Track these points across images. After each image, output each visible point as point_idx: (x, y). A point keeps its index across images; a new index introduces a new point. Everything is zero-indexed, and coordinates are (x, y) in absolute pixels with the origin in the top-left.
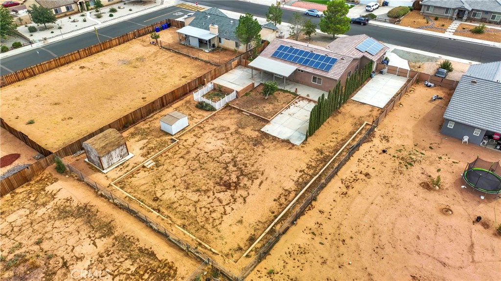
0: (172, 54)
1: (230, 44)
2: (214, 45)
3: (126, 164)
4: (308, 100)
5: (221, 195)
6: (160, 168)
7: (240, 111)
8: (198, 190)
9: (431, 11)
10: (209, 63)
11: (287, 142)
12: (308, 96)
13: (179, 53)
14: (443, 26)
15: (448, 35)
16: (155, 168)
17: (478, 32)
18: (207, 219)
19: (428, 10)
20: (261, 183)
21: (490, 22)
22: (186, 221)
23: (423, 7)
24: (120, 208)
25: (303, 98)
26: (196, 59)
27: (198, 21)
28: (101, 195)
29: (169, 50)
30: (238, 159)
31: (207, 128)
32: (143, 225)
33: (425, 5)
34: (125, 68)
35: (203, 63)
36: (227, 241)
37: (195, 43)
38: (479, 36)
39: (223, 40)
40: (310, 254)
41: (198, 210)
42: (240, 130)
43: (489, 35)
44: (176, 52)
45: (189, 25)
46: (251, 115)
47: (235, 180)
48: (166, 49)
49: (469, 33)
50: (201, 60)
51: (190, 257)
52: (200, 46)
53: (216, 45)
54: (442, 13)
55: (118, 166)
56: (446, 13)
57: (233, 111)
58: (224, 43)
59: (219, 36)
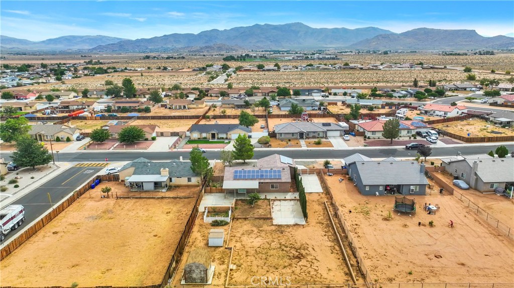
1: (184, 181)
4: (278, 200)
7: (245, 219)
9: (283, 136)
10: (177, 198)
12: (276, 198)
13: (141, 198)
14: (297, 143)
15: (304, 148)
17: (319, 143)
19: (281, 136)
21: (318, 138)
23: (277, 135)
25: (274, 200)
26: (162, 198)
27: (140, 170)
29: (128, 198)
33: (279, 133)
35: (172, 199)
39: (173, 179)
42: (261, 229)
43: (325, 144)
44: (136, 198)
46: (256, 218)
48: (124, 198)
49: (315, 145)
50: (168, 198)
52: (156, 189)
53: (168, 185)
54: (290, 136)
56: (293, 136)
57: (240, 221)
58: (176, 181)
59: (170, 177)
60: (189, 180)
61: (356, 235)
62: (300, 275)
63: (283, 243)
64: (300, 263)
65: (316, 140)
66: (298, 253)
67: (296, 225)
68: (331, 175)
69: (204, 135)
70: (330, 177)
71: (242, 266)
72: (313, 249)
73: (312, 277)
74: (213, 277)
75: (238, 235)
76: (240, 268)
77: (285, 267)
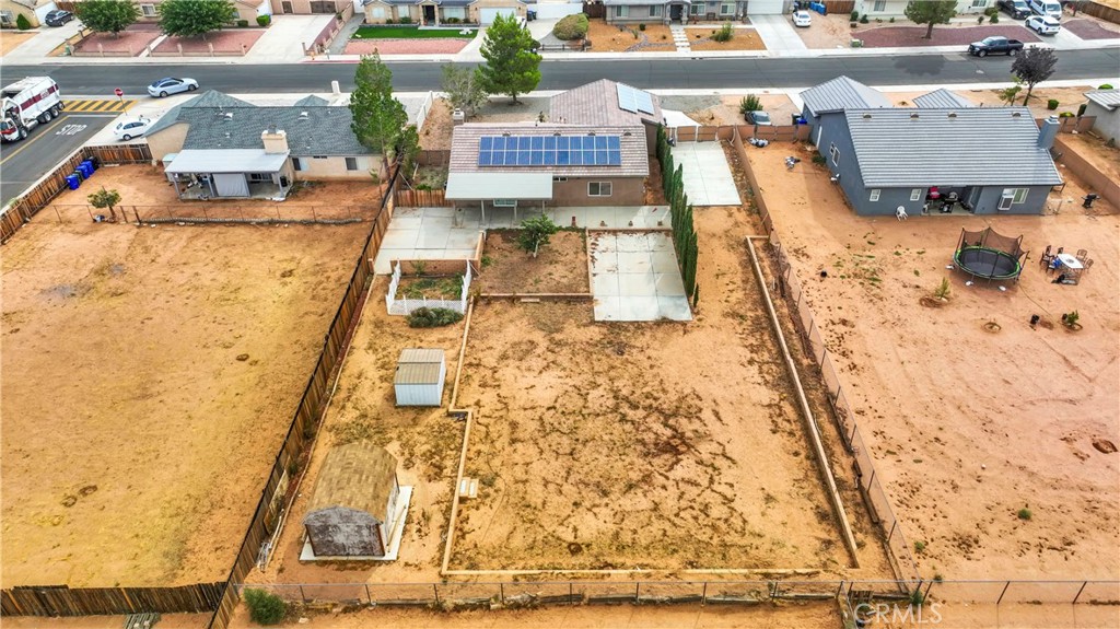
0: (190, 231)
1: (334, 167)
2: (284, 182)
4: (609, 232)
5: (681, 472)
7: (513, 300)
9: (624, 16)
10: (316, 222)
11: (667, 322)
12: (603, 224)
13: (207, 223)
14: (664, 38)
15: (684, 52)
17: (724, 38)
19: (619, 14)
21: (722, 19)
23: (609, 11)
25: (599, 233)
26: (272, 223)
27: (204, 131)
29: (172, 222)
33: (613, 7)
35: (302, 228)
38: (730, 44)
42: (558, 336)
43: (742, 40)
44: (197, 223)
46: (542, 298)
48: (160, 223)
49: (713, 42)
50: (290, 222)
52: (251, 192)
53: (291, 179)
54: (644, 15)
55: (405, 529)
56: (652, 14)
57: (497, 306)
58: (311, 168)
59: (295, 155)
60: (351, 164)
61: (846, 362)
62: (677, 521)
63: (625, 392)
64: (679, 472)
65: (719, 27)
66: (669, 432)
67: (663, 322)
68: (763, 146)
69: (403, 11)
70: (760, 151)
71: (499, 483)
72: (717, 414)
73: (714, 527)
74: (405, 531)
75: (490, 360)
76: (490, 490)
77: (630, 487)
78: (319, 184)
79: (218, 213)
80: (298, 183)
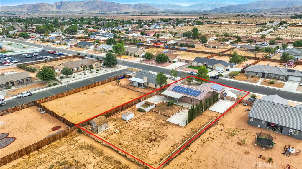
1: (153, 86)
2: (145, 86)
3: (107, 131)
5: (148, 144)
6: (122, 133)
7: (157, 113)
8: (138, 142)
9: (249, 73)
11: (178, 125)
12: (188, 107)
13: (129, 89)
14: (255, 80)
15: (257, 84)
16: (120, 133)
17: (272, 83)
18: (142, 152)
20: (166, 140)
22: (133, 152)
23: (245, 72)
24: (106, 146)
25: (185, 108)
26: (137, 91)
27: (138, 75)
28: (98, 142)
29: (124, 87)
30: (156, 131)
31: (142, 119)
32: (116, 152)
33: (246, 71)
34: (104, 94)
36: (151, 160)
37: (136, 85)
38: (272, 85)
39: (149, 83)
40: (186, 166)
41: (138, 149)
43: (277, 85)
44: (127, 88)
45: (134, 77)
46: (162, 114)
47: (154, 138)
49: (268, 84)
50: (139, 92)
51: (136, 164)
52: (139, 86)
53: (146, 86)
55: (104, 132)
56: (257, 74)
57: (153, 113)
58: (150, 85)
60: (156, 86)
69: (200, 64)
78: (150, 88)
79: (132, 88)
80: (147, 87)
